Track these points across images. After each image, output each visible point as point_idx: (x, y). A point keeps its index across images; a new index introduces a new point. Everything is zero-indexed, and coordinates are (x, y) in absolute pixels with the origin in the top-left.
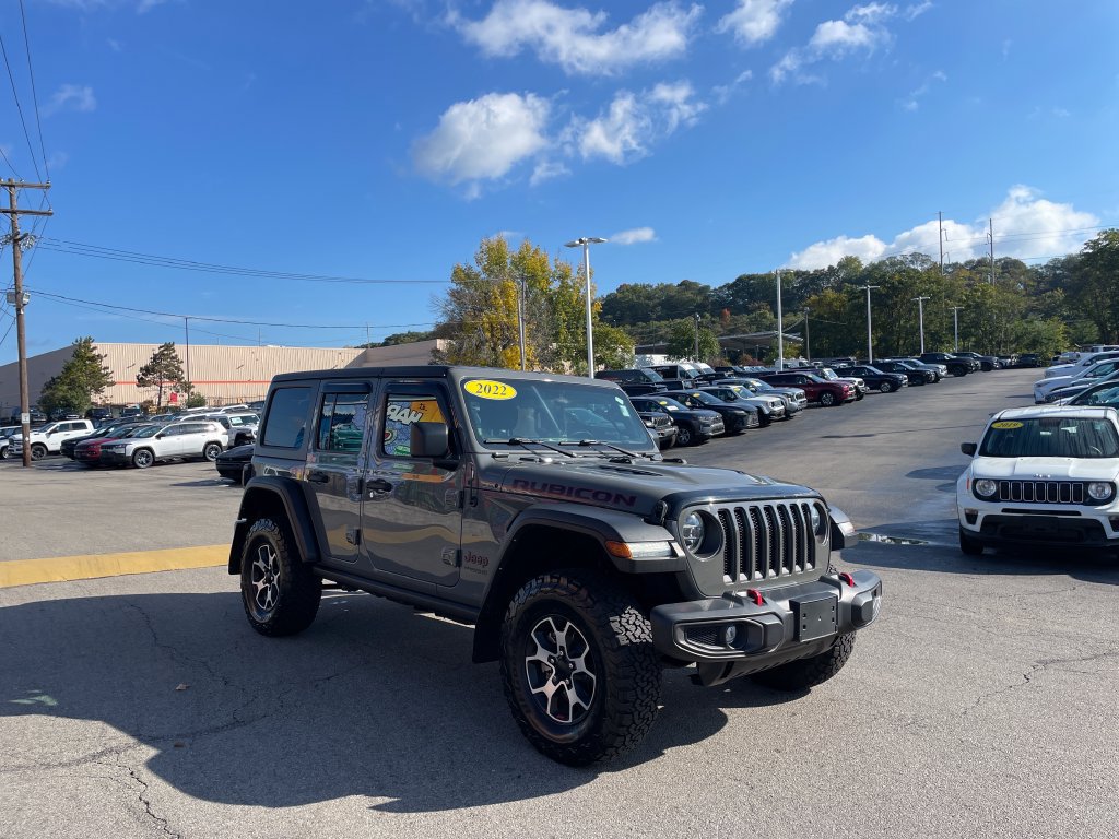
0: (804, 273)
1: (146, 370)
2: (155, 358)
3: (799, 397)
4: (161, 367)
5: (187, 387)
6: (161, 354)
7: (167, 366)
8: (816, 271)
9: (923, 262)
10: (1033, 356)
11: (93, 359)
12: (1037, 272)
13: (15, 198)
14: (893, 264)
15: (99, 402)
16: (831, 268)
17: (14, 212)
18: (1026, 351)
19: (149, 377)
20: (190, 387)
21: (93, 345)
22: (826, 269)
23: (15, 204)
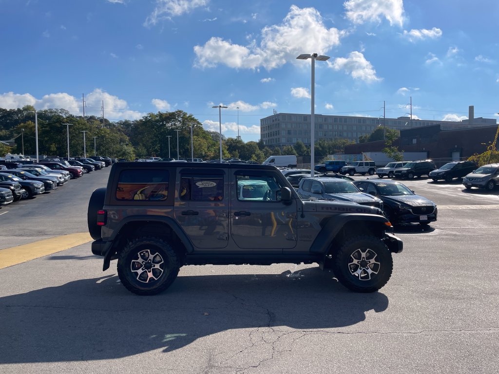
0: (4, 110)
3: (67, 175)
8: (10, 110)
9: (66, 113)
10: (124, 159)
12: (114, 125)
14: (51, 112)
16: (19, 109)
18: (121, 157)
22: (16, 109)
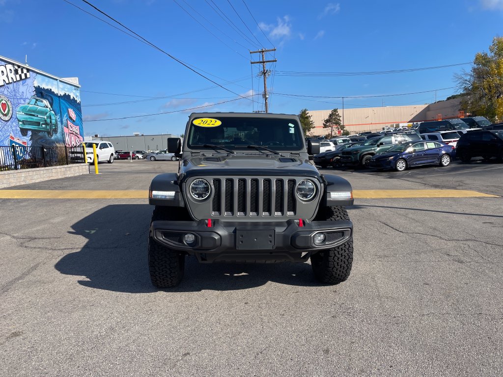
1: (327, 121)
2: (330, 116)
4: (333, 120)
5: (343, 127)
6: (332, 114)
7: (334, 119)
11: (307, 118)
13: (264, 56)
15: (310, 135)
17: (264, 62)
19: (328, 124)
20: (344, 128)
21: (307, 112)
23: (264, 59)
